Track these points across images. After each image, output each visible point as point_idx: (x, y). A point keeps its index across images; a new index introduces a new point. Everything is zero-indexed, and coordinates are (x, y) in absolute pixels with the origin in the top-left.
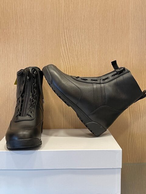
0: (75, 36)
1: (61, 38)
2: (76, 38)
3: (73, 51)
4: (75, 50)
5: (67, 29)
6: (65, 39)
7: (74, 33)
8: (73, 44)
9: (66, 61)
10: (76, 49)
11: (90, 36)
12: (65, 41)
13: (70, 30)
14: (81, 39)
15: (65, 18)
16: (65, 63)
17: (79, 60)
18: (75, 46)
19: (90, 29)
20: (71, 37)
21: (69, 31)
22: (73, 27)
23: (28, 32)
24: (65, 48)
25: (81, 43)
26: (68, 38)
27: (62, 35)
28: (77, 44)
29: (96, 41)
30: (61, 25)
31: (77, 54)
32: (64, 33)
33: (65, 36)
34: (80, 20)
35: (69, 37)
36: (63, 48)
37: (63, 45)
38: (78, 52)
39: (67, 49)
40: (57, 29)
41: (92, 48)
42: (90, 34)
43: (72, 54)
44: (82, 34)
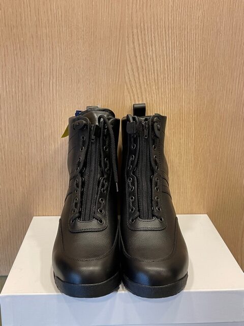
0: (153, 41)
1: (127, 46)
2: (155, 47)
3: (149, 71)
4: (154, 70)
5: (139, 28)
6: (134, 48)
7: (153, 35)
8: (149, 59)
9: (135, 92)
10: (156, 69)
11: (182, 42)
12: (133, 53)
13: (144, 29)
14: (165, 48)
15: (134, 6)
16: (134, 96)
17: (160, 90)
18: (153, 63)
19: (185, 29)
20: (146, 43)
21: (141, 32)
22: (151, 23)
23: (62, 35)
24: (134, 66)
25: (165, 57)
26: (139, 45)
27: (128, 40)
28: (158, 57)
29: (195, 52)
30: (127, 19)
31: (156, 78)
32: (133, 35)
33: (134, 43)
34: (165, 9)
35: (142, 44)
36: (129, 66)
37: (130, 60)
38: (159, 74)
39: (138, 68)
40: (118, 27)
41: (186, 67)
42: (183, 38)
43: (147, 78)
44: (167, 39)
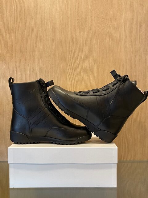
0: (78, 57)
1: (68, 59)
2: (79, 59)
3: (77, 69)
4: (79, 68)
5: (72, 52)
7: (78, 54)
8: (77, 64)
9: (71, 77)
11: (90, 57)
12: (70, 61)
13: (74, 52)
14: (83, 59)
15: (70, 43)
16: (71, 78)
17: (82, 76)
19: (91, 52)
20: (75, 58)
22: (77, 50)
23: (42, 55)
25: (83, 63)
26: (73, 58)
28: (80, 63)
29: (95, 61)
30: (67, 48)
31: (80, 71)
32: (70, 55)
33: (70, 57)
34: (82, 45)
36: (69, 67)
37: (69, 64)
38: (81, 69)
39: (72, 67)
40: (64, 52)
41: (92, 67)
42: (90, 55)
44: (84, 56)
